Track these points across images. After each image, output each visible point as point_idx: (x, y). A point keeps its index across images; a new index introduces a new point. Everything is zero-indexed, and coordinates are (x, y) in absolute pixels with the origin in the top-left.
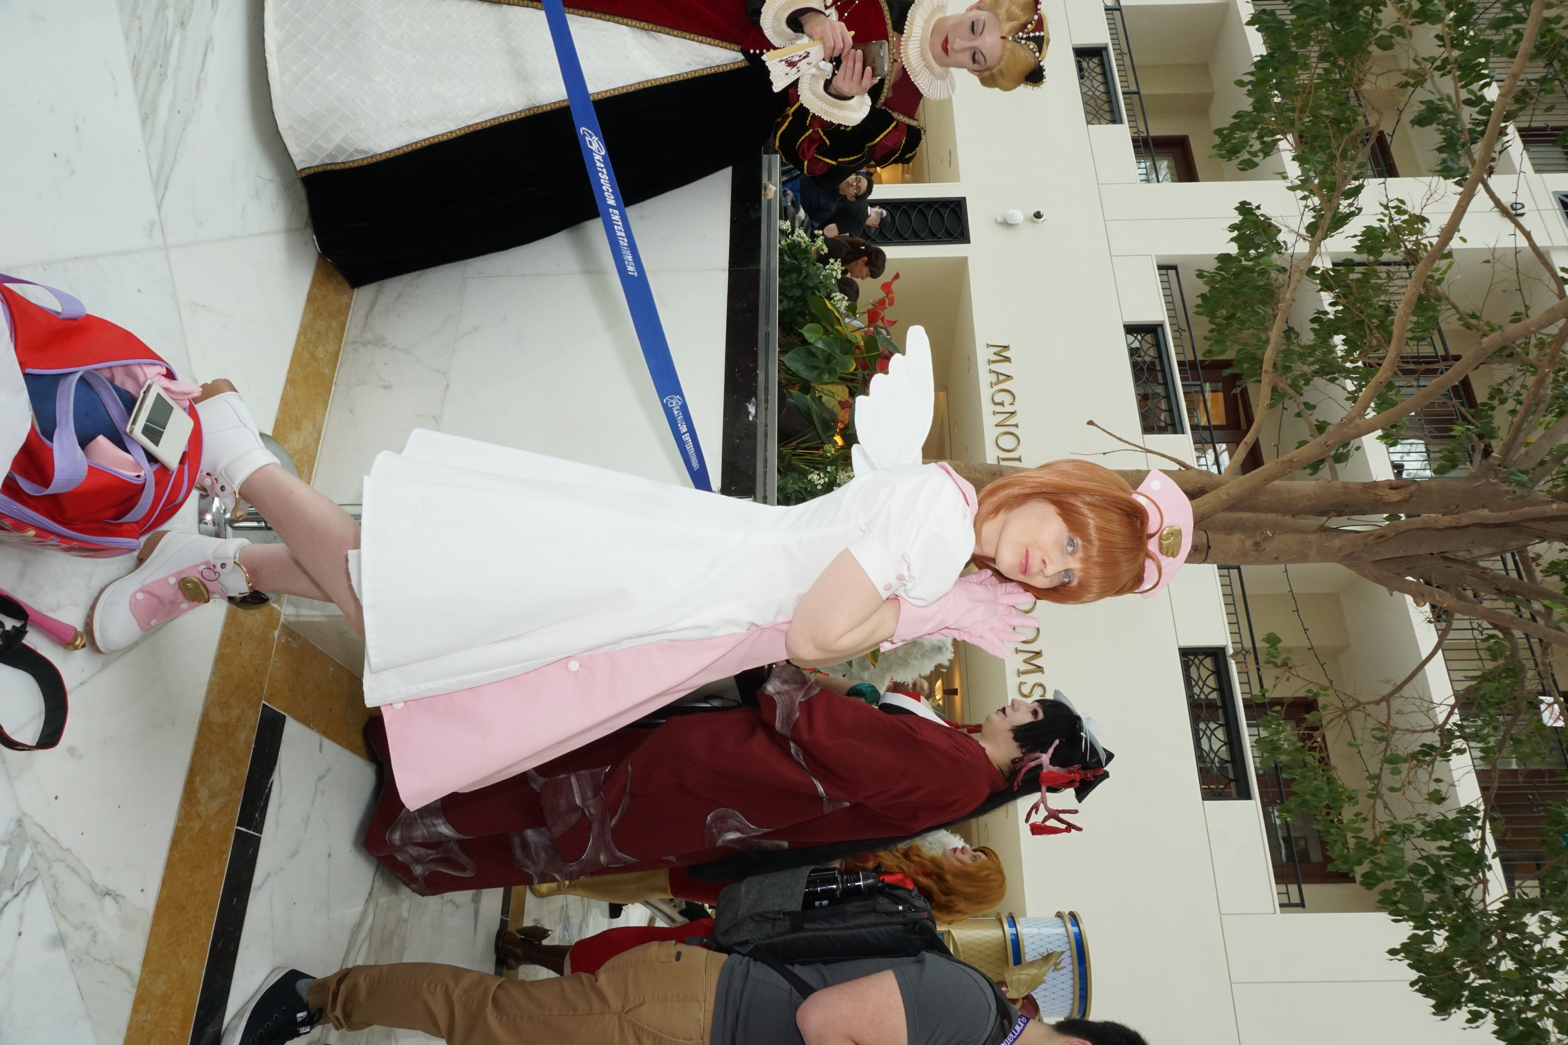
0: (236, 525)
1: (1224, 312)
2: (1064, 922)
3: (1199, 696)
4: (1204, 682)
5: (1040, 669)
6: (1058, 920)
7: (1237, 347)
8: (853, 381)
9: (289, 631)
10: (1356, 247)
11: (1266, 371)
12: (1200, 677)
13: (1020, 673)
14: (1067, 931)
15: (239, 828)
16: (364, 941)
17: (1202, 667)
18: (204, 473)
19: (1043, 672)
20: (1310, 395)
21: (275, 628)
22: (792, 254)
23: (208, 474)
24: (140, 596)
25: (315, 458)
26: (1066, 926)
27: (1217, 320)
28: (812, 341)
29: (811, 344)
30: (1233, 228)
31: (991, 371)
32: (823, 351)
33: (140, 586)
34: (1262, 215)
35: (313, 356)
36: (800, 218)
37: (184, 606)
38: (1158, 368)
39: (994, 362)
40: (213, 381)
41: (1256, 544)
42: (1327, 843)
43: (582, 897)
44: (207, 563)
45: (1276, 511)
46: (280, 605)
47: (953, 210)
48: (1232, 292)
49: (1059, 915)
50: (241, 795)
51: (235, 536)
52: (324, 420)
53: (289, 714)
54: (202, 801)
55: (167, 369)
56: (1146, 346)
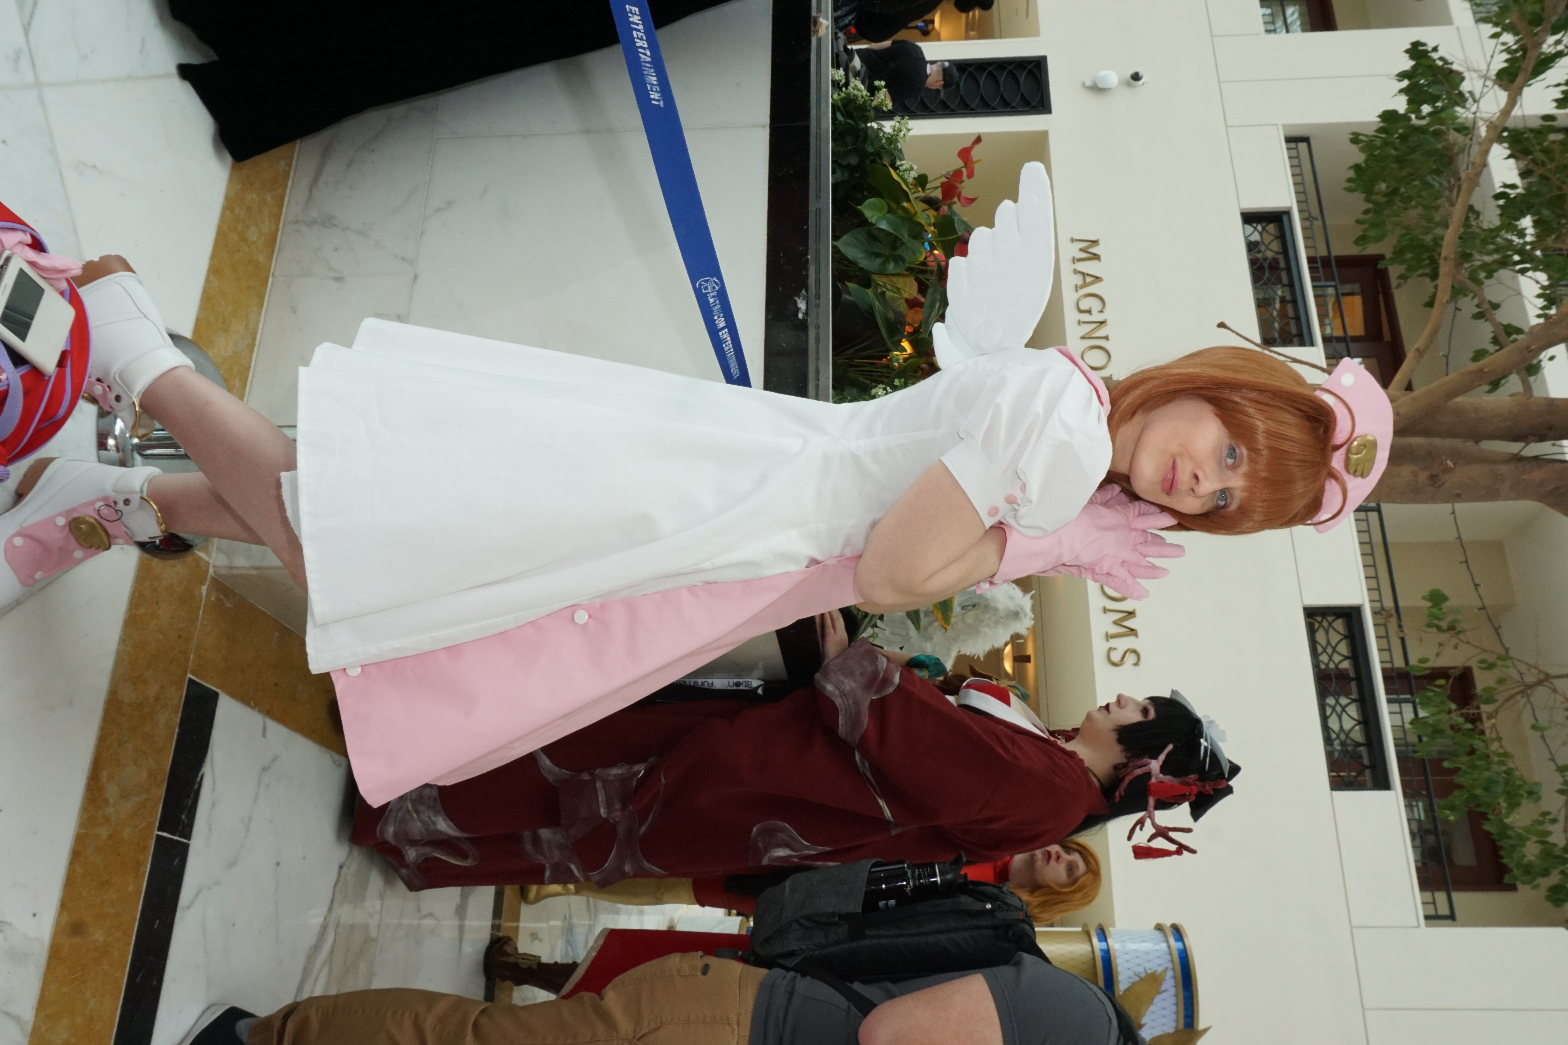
0: (149, 452)
1: (1383, 186)
2: (1166, 937)
3: (1327, 665)
4: (1334, 649)
5: (1133, 632)
6: (1158, 934)
7: (1399, 231)
8: (923, 272)
9: (221, 586)
10: (1557, 100)
11: (1446, 259)
12: (1329, 643)
13: (1109, 637)
14: (1169, 947)
15: (160, 833)
16: (324, 965)
17: (1331, 631)
18: (93, 379)
19: (1136, 635)
20: (1492, 290)
21: (202, 583)
22: (847, 112)
23: (99, 380)
24: (18, 541)
25: (248, 369)
26: (1167, 941)
27: (1374, 197)
28: (873, 220)
29: (872, 225)
30: (1402, 76)
31: (1076, 272)
32: (888, 233)
33: (18, 529)
34: (1441, 59)
35: (244, 239)
36: (854, 68)
37: (79, 554)
38: (1282, 264)
39: (1079, 260)
40: (102, 258)
41: (1433, 478)
42: (1501, 847)
43: (588, 897)
44: (105, 499)
45: (1456, 436)
46: (208, 554)
47: (1031, 73)
48: (1398, 160)
49: (1159, 928)
50: (161, 792)
51: (144, 465)
52: (259, 320)
53: (222, 690)
54: (111, 801)
55: (33, 237)
56: (1268, 238)
